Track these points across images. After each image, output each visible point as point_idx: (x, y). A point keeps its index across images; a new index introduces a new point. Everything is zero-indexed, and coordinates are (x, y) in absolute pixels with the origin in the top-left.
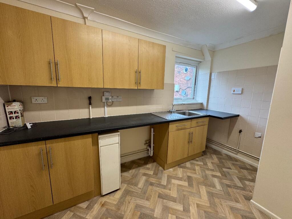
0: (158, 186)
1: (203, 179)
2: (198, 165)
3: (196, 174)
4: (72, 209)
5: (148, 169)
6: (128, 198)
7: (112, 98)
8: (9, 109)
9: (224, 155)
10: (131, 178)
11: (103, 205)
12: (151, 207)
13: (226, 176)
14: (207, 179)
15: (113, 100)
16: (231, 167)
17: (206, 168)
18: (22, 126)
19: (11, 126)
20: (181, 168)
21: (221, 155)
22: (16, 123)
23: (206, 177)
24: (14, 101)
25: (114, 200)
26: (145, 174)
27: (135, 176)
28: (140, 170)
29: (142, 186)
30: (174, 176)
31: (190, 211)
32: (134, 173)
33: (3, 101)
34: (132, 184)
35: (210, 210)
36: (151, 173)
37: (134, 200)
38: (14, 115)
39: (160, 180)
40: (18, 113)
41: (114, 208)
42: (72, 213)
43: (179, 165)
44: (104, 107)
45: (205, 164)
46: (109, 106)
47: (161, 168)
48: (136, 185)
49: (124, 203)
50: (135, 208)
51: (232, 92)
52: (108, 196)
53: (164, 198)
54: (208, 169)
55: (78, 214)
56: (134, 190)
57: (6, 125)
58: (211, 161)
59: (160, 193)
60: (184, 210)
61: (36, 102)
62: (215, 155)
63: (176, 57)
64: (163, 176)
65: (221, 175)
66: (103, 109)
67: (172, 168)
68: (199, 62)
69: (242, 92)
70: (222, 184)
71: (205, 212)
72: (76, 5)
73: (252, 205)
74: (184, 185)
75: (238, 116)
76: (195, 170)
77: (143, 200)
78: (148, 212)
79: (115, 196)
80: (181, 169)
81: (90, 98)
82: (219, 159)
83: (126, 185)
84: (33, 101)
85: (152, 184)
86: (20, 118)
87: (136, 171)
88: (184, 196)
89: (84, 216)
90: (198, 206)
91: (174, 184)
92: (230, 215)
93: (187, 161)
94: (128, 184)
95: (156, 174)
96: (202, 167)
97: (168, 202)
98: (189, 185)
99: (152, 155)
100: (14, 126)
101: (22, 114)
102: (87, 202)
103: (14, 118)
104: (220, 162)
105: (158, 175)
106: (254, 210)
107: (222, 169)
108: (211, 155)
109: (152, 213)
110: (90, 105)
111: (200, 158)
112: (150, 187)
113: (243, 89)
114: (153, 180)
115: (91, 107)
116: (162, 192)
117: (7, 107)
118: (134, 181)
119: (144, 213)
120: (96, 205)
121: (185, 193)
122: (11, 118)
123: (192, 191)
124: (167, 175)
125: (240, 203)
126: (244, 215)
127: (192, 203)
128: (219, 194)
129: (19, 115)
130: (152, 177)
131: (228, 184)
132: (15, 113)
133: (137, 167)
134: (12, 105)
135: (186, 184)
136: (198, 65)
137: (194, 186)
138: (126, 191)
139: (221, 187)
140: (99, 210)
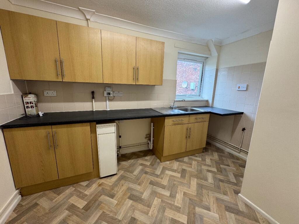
0: (152, 174)
1: (197, 173)
2: (195, 160)
3: (192, 167)
4: (75, 185)
5: (146, 160)
6: (123, 182)
7: (114, 93)
8: (26, 100)
9: (226, 154)
10: (129, 167)
11: (100, 185)
12: (141, 191)
13: (222, 172)
14: (201, 173)
15: (114, 95)
16: (230, 165)
17: (203, 164)
18: (36, 114)
19: (28, 114)
20: (178, 161)
21: (224, 153)
22: (32, 111)
23: (200, 171)
24: (30, 93)
25: (110, 182)
26: (142, 165)
27: (132, 165)
28: (138, 161)
29: (137, 174)
30: (169, 168)
31: (176, 197)
32: (132, 163)
33: (21, 93)
34: (128, 172)
35: (195, 199)
36: (148, 163)
37: (128, 184)
38: (29, 105)
39: (155, 171)
40: (33, 103)
41: (108, 188)
42: (74, 189)
43: (176, 159)
44: (106, 101)
45: (204, 160)
46: (110, 100)
47: (158, 160)
48: (132, 172)
49: (118, 185)
50: (126, 190)
51: (237, 89)
52: (105, 179)
53: (154, 184)
54: (205, 165)
55: (79, 189)
56: (129, 176)
57: (24, 113)
58: (211, 157)
59: (152, 181)
60: (170, 196)
61: (48, 95)
62: (216, 153)
63: (178, 53)
64: (159, 167)
65: (217, 171)
66: (105, 103)
67: (169, 161)
68: (206, 57)
69: (246, 89)
70: (214, 178)
71: (190, 199)
72: (79, 9)
73: (240, 198)
74: (177, 176)
75: (242, 113)
76: (191, 164)
77: (135, 185)
78: (137, 194)
79: (111, 180)
80: (178, 163)
81: (93, 93)
82: (220, 157)
83: (123, 172)
84: (45, 94)
85: (146, 173)
86: (35, 107)
87: (134, 161)
88: (174, 185)
89: (83, 192)
90: (185, 194)
91: (167, 175)
92: (214, 204)
93: (186, 157)
94: (125, 171)
95: (152, 165)
96: (199, 163)
97: (158, 188)
98: (181, 176)
99: (151, 148)
100: (30, 114)
101: (36, 104)
102: (87, 181)
103: (30, 107)
104: (219, 159)
105: (154, 166)
106: (241, 203)
107: (220, 166)
108: (212, 153)
109: (141, 195)
110: (93, 99)
111: (200, 154)
112: (144, 175)
113: (248, 86)
114: (148, 170)
115: (94, 101)
116: (154, 179)
117: (25, 98)
118: (130, 169)
119: (134, 194)
120: (94, 184)
121: (175, 183)
122: (27, 107)
123: (183, 182)
124: (162, 167)
125: (228, 196)
126: (229, 206)
127: (179, 191)
128: (208, 186)
129: (34, 105)
130: (148, 168)
131: (221, 178)
132: (30, 104)
133: (136, 158)
134: (28, 97)
135: (179, 175)
136: (204, 61)
137: (186, 178)
138: (122, 176)
139: (213, 180)
140: (96, 188)
